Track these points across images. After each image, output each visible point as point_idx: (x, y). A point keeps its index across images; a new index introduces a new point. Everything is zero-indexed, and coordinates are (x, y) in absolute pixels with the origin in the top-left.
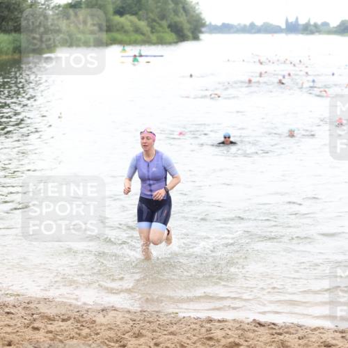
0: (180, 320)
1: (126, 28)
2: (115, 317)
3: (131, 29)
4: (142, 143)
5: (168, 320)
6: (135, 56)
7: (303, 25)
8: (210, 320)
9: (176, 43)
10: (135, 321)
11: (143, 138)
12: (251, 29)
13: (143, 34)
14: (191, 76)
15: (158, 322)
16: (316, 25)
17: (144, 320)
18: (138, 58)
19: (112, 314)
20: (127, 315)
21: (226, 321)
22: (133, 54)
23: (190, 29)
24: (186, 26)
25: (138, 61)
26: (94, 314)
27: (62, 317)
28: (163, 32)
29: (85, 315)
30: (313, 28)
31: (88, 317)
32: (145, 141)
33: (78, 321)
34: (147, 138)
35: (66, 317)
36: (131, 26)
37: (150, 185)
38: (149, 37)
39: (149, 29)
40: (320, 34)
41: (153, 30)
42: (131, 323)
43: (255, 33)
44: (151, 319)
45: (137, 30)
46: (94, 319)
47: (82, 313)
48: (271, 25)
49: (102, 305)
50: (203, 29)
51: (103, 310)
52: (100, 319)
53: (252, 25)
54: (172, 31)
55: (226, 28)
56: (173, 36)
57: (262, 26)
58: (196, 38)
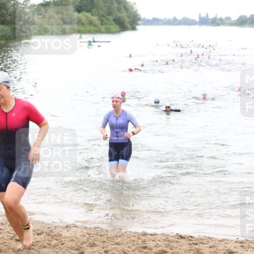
0: (123, 234)
1: (83, 21)
2: (75, 232)
3: (87, 22)
4: (113, 105)
5: (115, 234)
6: (90, 42)
7: (212, 19)
8: (145, 234)
9: (119, 32)
10: (90, 234)
11: (113, 101)
12: (174, 22)
13: (95, 26)
14: (130, 56)
15: (107, 236)
16: (221, 19)
17: (97, 234)
18: (92, 43)
19: (74, 229)
20: (84, 231)
21: (157, 235)
22: (88, 41)
23: (130, 22)
24: (127, 20)
25: (92, 45)
26: (60, 229)
27: (37, 232)
28: (109, 24)
29: (54, 231)
30: (219, 22)
31: (55, 232)
32: (114, 103)
33: (49, 235)
34: (117, 101)
35: (40, 232)
36: (86, 20)
37: (117, 133)
38: (99, 28)
39: (99, 22)
40: (224, 26)
41: (102, 23)
42: (88, 236)
43: (177, 25)
44: (102, 234)
45: (91, 23)
46: (60, 233)
47: (52, 229)
48: (189, 19)
49: (66, 223)
50: (139, 22)
51: (67, 227)
52: (65, 233)
53: (175, 19)
54: (116, 24)
55: (155, 22)
56: (117, 28)
57: (182, 20)
58: (134, 29)
